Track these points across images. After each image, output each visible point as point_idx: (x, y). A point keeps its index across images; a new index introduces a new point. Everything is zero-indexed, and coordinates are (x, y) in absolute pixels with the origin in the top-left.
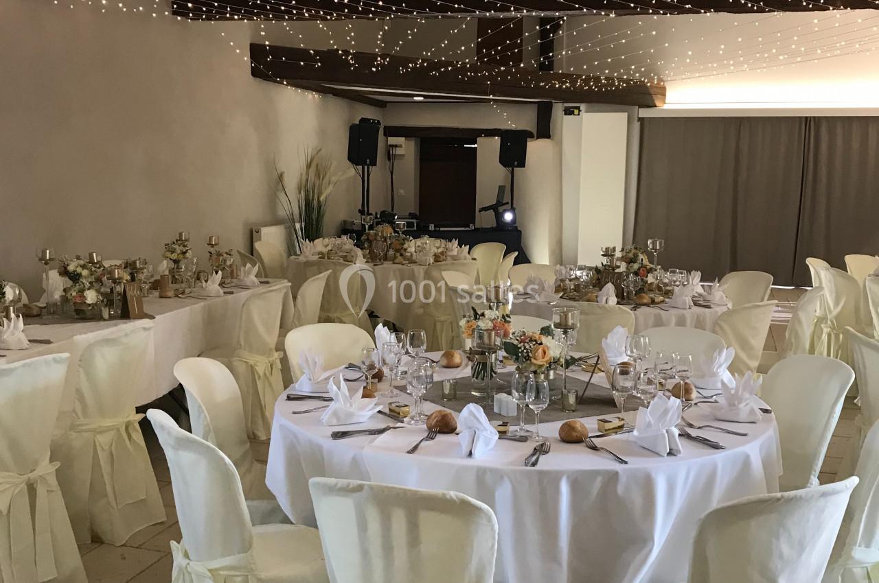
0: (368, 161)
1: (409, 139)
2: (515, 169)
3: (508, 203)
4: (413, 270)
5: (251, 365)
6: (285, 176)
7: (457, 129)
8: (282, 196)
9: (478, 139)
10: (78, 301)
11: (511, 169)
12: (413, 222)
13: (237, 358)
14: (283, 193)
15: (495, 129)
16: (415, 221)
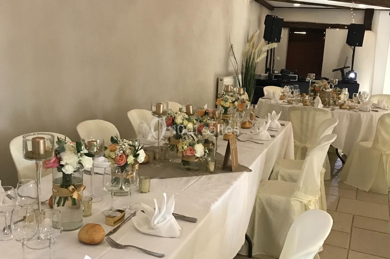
0: (276, 39)
1: (285, 28)
2: (356, 47)
3: (349, 67)
4: (360, 115)
5: (305, 204)
6: (234, 46)
7: (314, 24)
8: (232, 58)
9: (327, 30)
10: (189, 153)
11: (353, 47)
12: (296, 76)
13: (293, 198)
14: (233, 57)
15: (337, 24)
16: (297, 76)
